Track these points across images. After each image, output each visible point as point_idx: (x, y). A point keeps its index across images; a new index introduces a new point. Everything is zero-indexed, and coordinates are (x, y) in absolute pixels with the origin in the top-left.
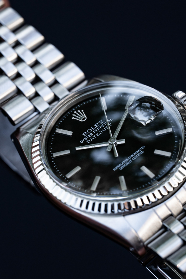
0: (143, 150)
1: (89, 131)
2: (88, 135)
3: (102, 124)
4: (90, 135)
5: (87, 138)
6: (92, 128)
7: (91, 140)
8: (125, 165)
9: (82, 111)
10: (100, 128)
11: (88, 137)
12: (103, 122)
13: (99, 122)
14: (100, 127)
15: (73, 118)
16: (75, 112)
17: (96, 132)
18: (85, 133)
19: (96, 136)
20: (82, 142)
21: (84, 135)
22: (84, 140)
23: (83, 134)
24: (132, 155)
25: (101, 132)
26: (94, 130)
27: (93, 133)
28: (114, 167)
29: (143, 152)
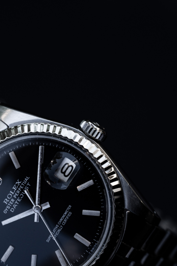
0: (70, 211)
1: (10, 196)
2: (9, 201)
3: (20, 185)
4: (12, 202)
5: (9, 206)
6: (11, 192)
7: (14, 208)
8: (57, 233)
10: (19, 191)
11: (10, 204)
12: (20, 182)
13: (17, 183)
14: (19, 189)
17: (16, 196)
18: (6, 200)
19: (18, 202)
20: (5, 212)
21: (6, 202)
22: (7, 209)
23: (4, 202)
24: (61, 219)
25: (22, 196)
26: (14, 194)
27: (14, 198)
28: (47, 238)
29: (71, 213)
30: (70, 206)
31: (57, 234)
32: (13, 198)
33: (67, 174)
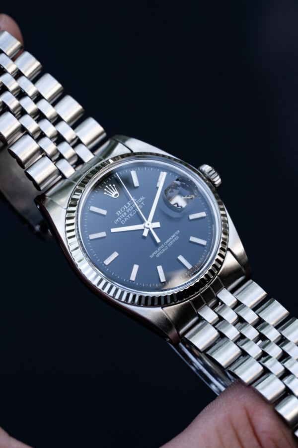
1: (123, 209)
2: (121, 214)
4: (124, 215)
5: (120, 218)
6: (125, 206)
7: (125, 221)
10: (133, 207)
11: (122, 216)
18: (119, 212)
19: (130, 216)
20: (116, 222)
21: (118, 214)
22: (119, 220)
24: (168, 241)
25: (134, 212)
29: (178, 238)
31: (161, 253)
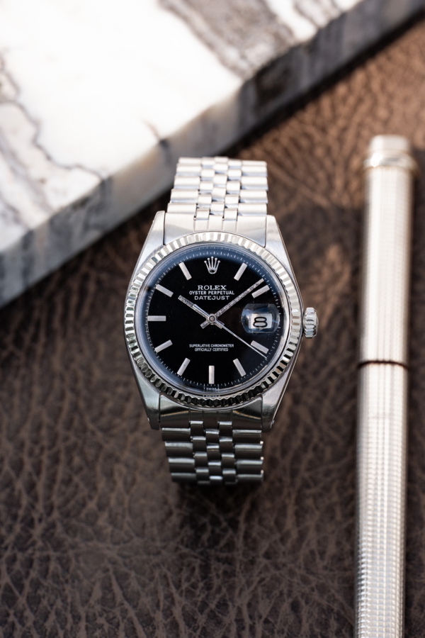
0: (229, 348)
3: (221, 290)
8: (203, 350)
9: (219, 262)
13: (222, 286)
14: (218, 292)
15: (205, 262)
16: (212, 257)
23: (199, 286)
27: (207, 293)
28: (192, 343)
30: (233, 345)
32: (207, 291)
33: (256, 324)
